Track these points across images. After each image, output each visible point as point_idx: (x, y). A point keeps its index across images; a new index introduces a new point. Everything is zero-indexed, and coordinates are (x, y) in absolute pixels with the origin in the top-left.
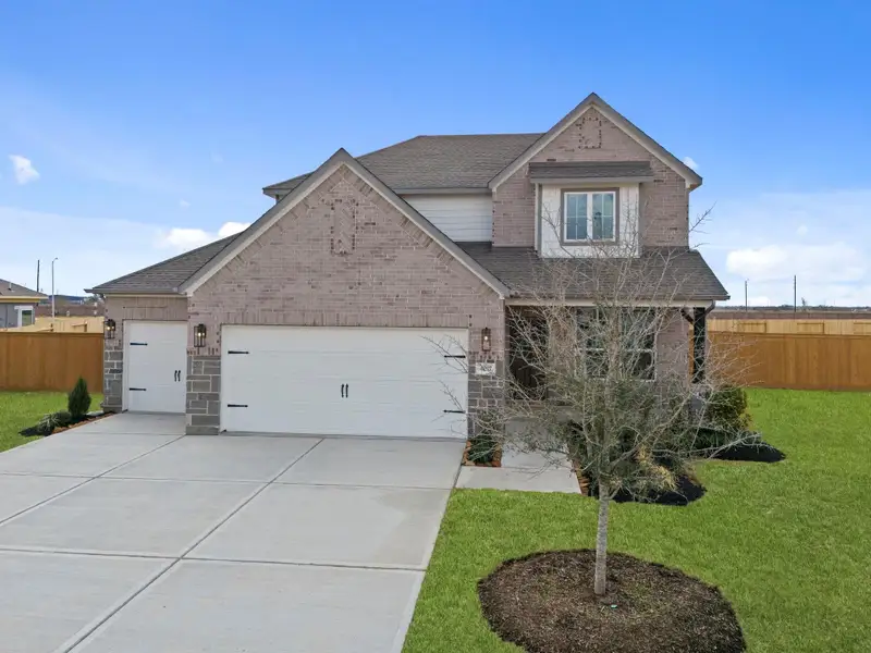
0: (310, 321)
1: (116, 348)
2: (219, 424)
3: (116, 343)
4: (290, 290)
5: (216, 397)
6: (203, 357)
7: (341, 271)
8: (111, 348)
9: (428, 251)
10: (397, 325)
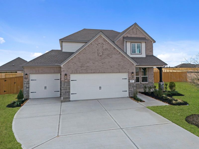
0: (93, 72)
1: (28, 81)
2: (70, 99)
3: (28, 80)
4: (88, 64)
5: (70, 92)
6: (66, 82)
7: (100, 60)
8: (26, 81)
9: (119, 55)
10: (113, 72)
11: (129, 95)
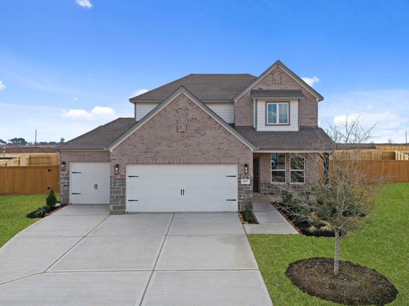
0: (167, 162)
1: (66, 175)
2: (125, 209)
3: (66, 172)
4: (158, 148)
5: (124, 197)
6: (117, 179)
7: (182, 140)
8: (63, 175)
9: (220, 131)
11: (239, 208)
